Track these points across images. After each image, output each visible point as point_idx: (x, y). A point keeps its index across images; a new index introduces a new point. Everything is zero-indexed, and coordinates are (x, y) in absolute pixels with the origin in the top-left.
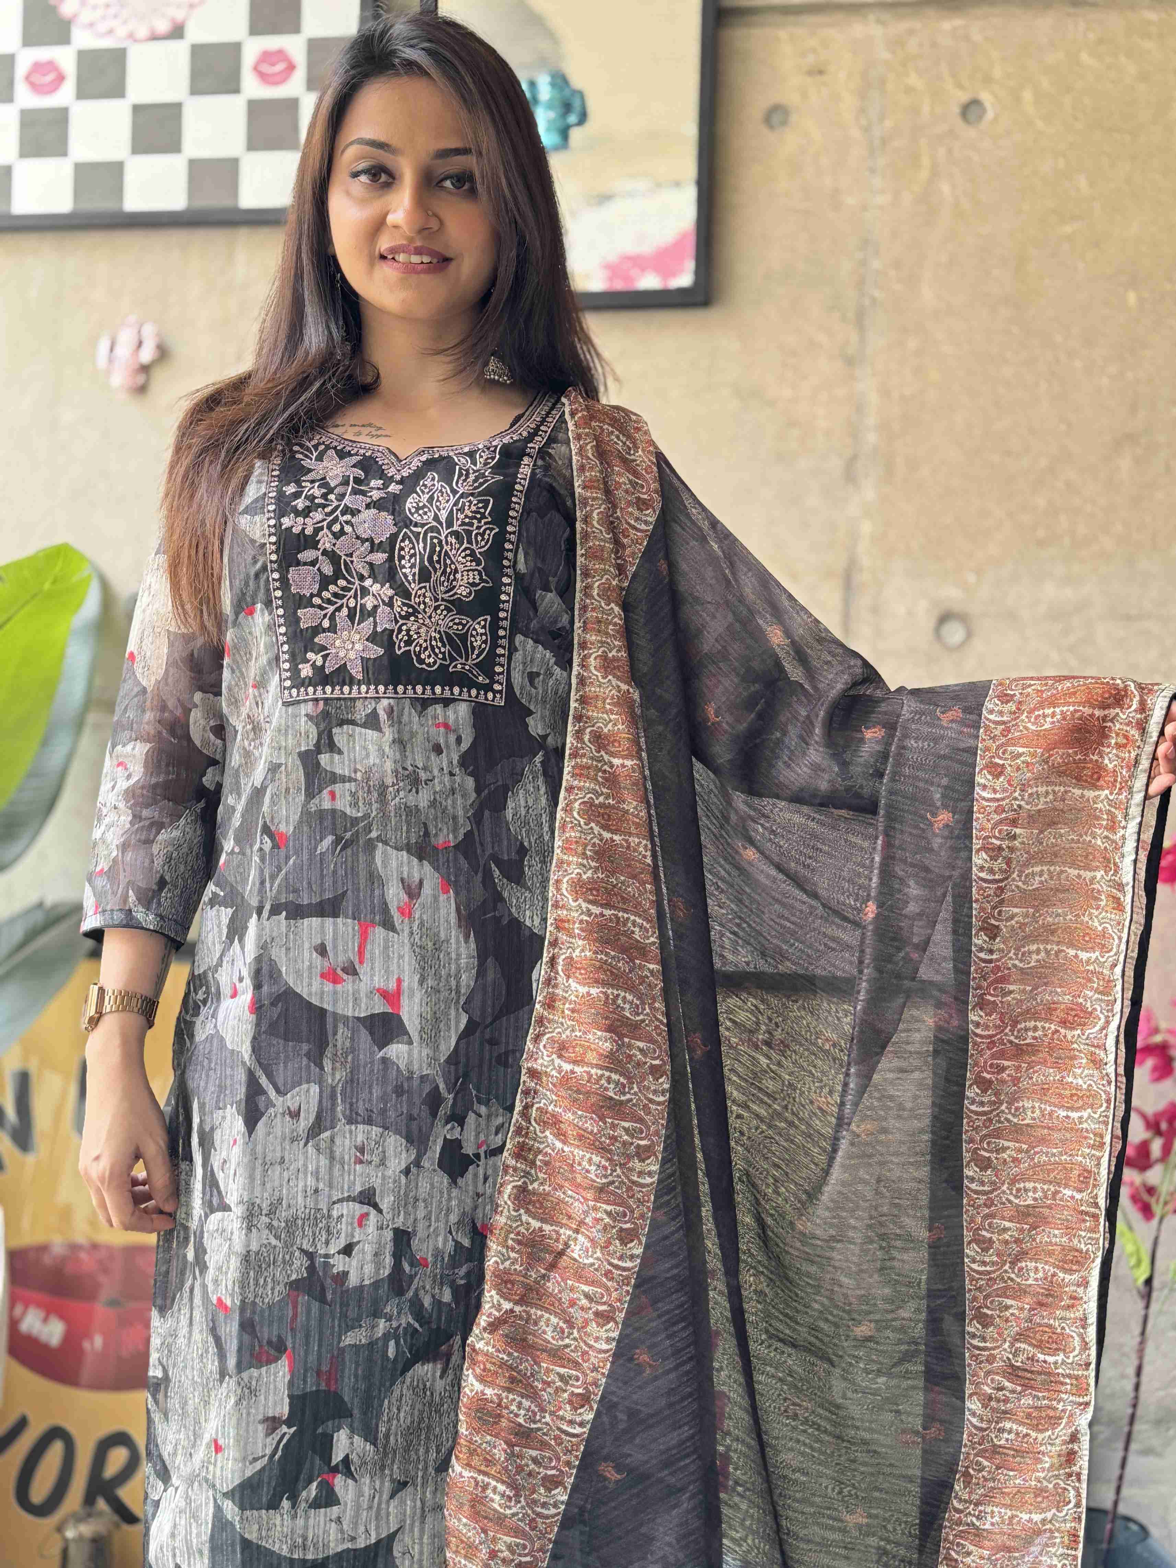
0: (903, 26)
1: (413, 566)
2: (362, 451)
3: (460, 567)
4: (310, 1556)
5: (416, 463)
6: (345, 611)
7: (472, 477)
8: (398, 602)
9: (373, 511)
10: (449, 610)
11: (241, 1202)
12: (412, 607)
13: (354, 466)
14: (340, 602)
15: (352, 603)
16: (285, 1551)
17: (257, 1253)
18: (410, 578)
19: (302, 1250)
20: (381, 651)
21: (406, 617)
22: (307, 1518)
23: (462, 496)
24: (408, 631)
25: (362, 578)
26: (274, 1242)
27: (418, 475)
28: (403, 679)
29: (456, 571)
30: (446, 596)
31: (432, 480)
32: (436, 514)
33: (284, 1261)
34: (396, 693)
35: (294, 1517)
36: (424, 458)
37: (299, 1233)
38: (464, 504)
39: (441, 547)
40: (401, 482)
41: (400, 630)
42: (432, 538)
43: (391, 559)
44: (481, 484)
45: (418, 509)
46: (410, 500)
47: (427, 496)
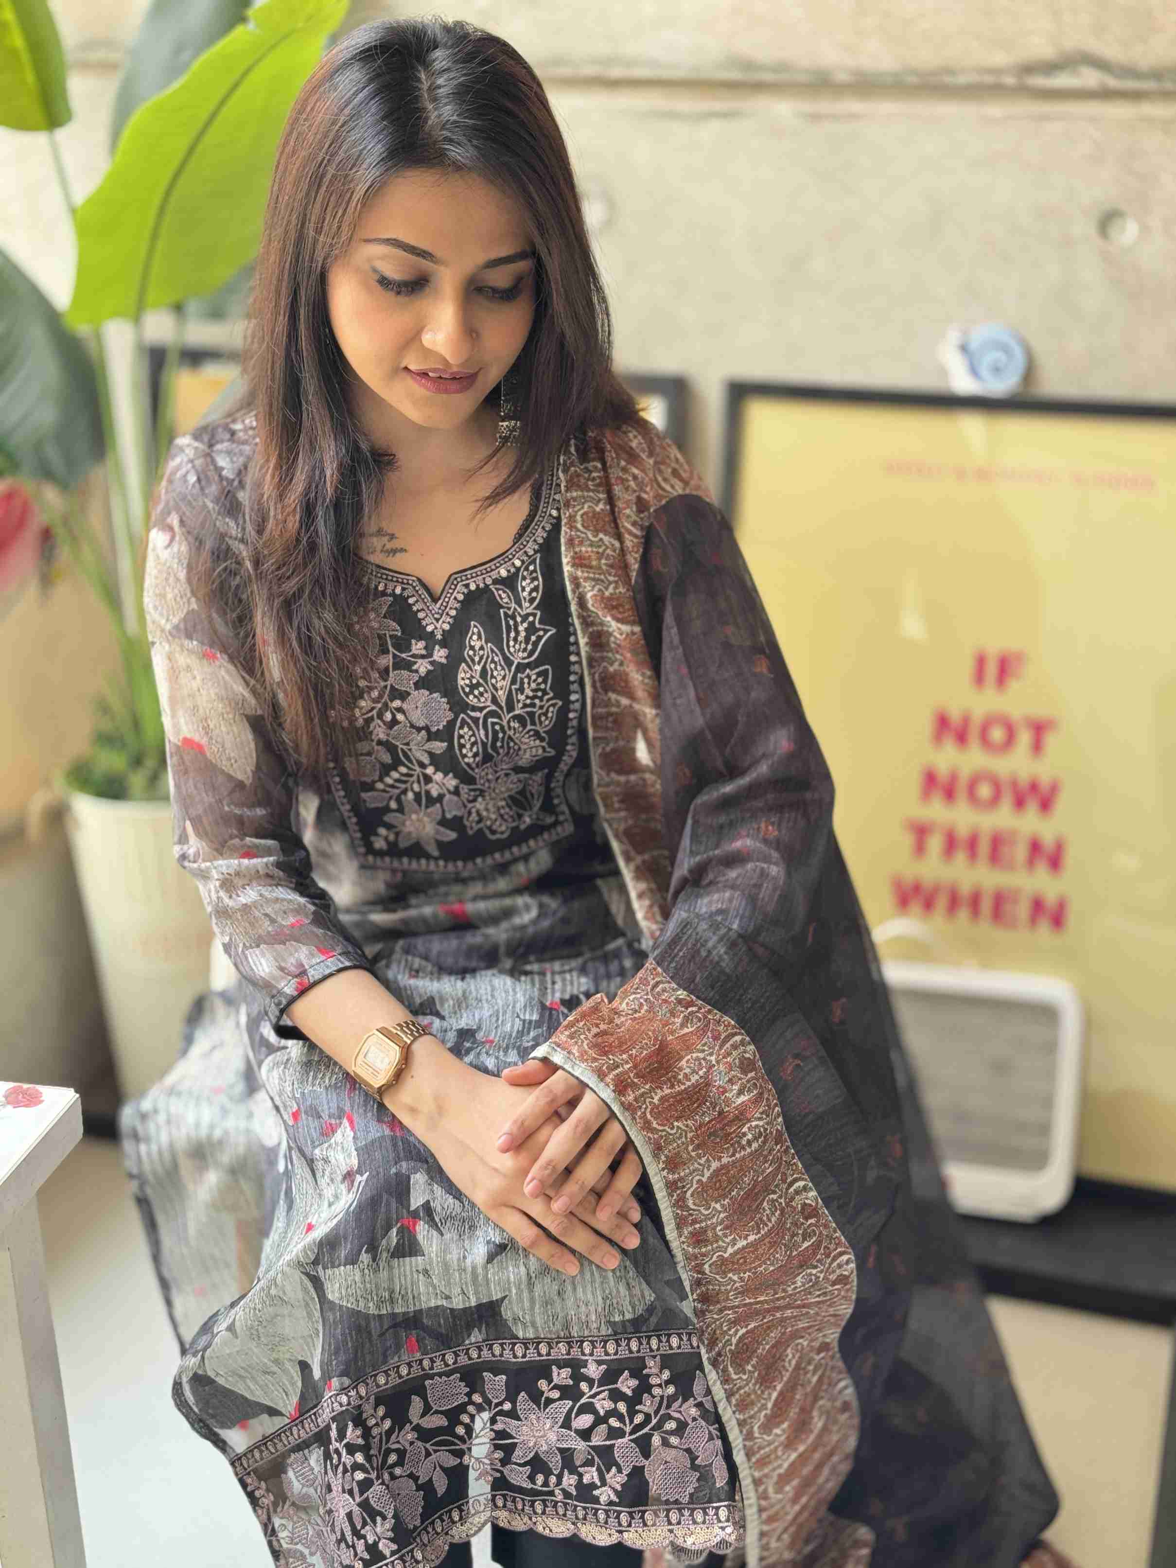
1: (476, 755)
2: (390, 587)
3: (523, 746)
5: (453, 605)
6: (410, 795)
7: (522, 631)
9: (424, 692)
12: (478, 790)
14: (403, 787)
18: (474, 766)
20: (453, 834)
21: (474, 801)
23: (517, 667)
24: (478, 811)
25: (422, 765)
27: (461, 627)
29: (519, 750)
31: (479, 638)
32: (493, 696)
38: (522, 680)
42: (493, 724)
43: (450, 748)
44: (535, 646)
45: (473, 687)
46: (461, 675)
47: (478, 668)
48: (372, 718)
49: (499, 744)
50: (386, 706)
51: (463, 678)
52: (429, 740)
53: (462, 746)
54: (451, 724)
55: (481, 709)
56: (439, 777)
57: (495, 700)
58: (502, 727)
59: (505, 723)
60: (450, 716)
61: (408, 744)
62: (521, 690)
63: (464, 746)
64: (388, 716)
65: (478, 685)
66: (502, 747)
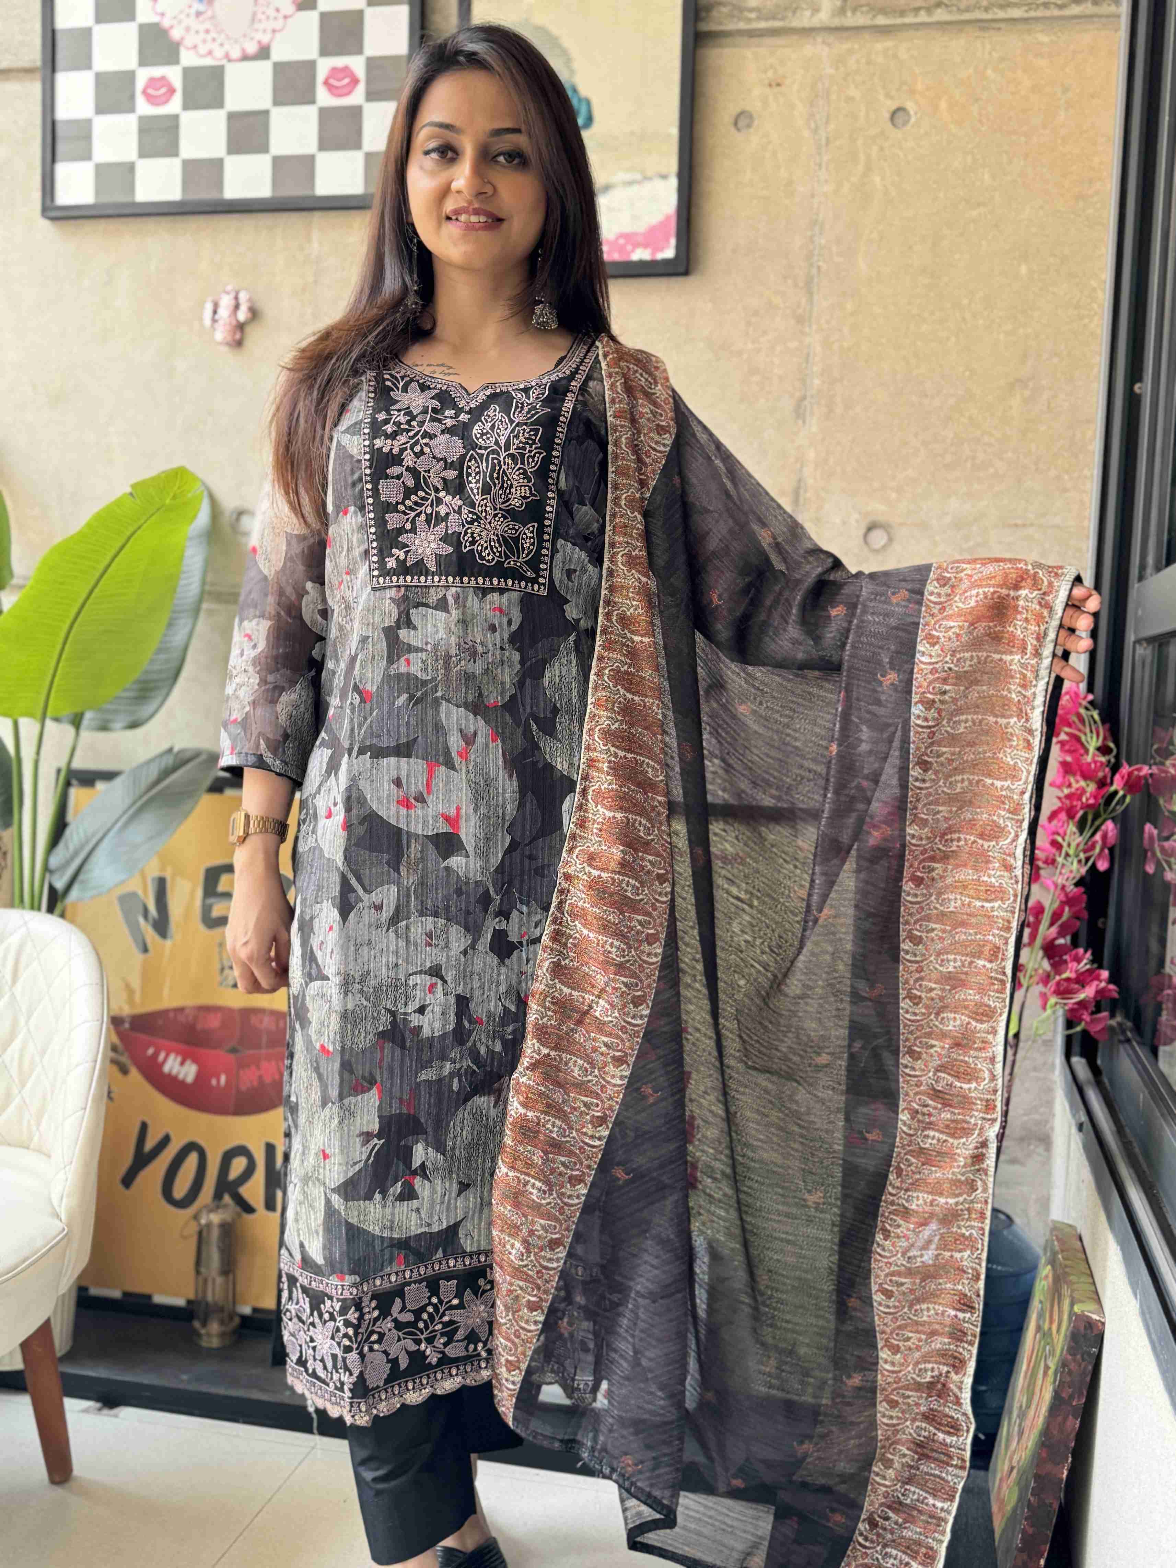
0: (846, 46)
1: (477, 482)
2: (439, 386)
3: (515, 483)
4: (396, 1235)
5: (482, 397)
6: (423, 517)
7: (526, 409)
8: (465, 510)
9: (448, 436)
10: (505, 518)
11: (339, 973)
12: (475, 514)
13: (432, 398)
14: (419, 510)
15: (429, 512)
16: (377, 1232)
17: (353, 1012)
18: (475, 491)
19: (386, 1009)
20: (451, 550)
21: (471, 523)
22: (394, 1207)
23: (517, 425)
24: (472, 533)
25: (437, 490)
26: (365, 1003)
27: (483, 407)
28: (468, 572)
29: (511, 487)
30: (503, 506)
31: (494, 412)
32: (497, 440)
33: (373, 1018)
34: (462, 583)
35: (384, 1206)
36: (488, 393)
37: (384, 996)
38: (519, 432)
39: (500, 467)
40: (470, 412)
41: (466, 533)
42: (493, 459)
43: (460, 475)
44: (533, 415)
45: (482, 435)
46: (476, 427)
47: (490, 424)
48: (406, 449)
49: (495, 475)
50: (417, 442)
51: (476, 430)
52: (445, 469)
53: (469, 475)
54: (463, 457)
55: (486, 448)
56: (449, 498)
57: (497, 443)
58: (499, 462)
59: (501, 459)
60: (463, 451)
61: (429, 471)
62: (517, 436)
63: (470, 475)
64: (417, 449)
65: (487, 433)
66: (498, 478)
